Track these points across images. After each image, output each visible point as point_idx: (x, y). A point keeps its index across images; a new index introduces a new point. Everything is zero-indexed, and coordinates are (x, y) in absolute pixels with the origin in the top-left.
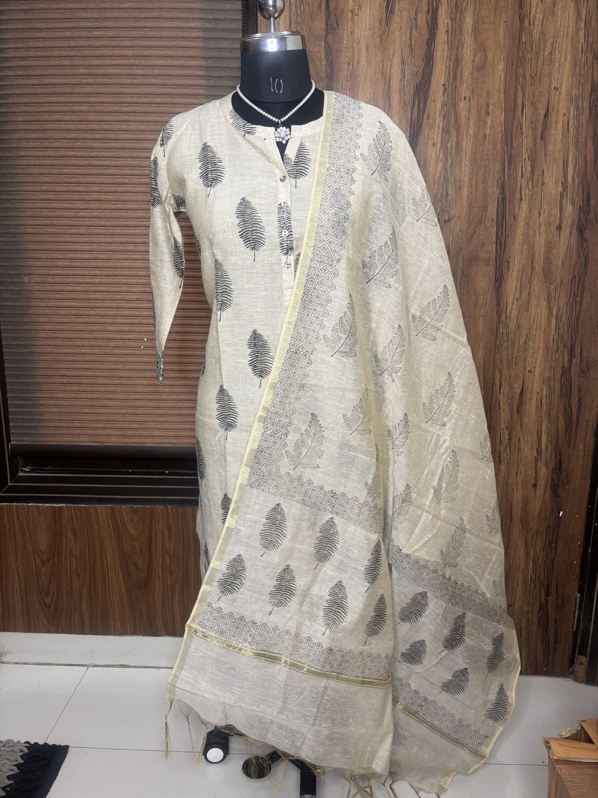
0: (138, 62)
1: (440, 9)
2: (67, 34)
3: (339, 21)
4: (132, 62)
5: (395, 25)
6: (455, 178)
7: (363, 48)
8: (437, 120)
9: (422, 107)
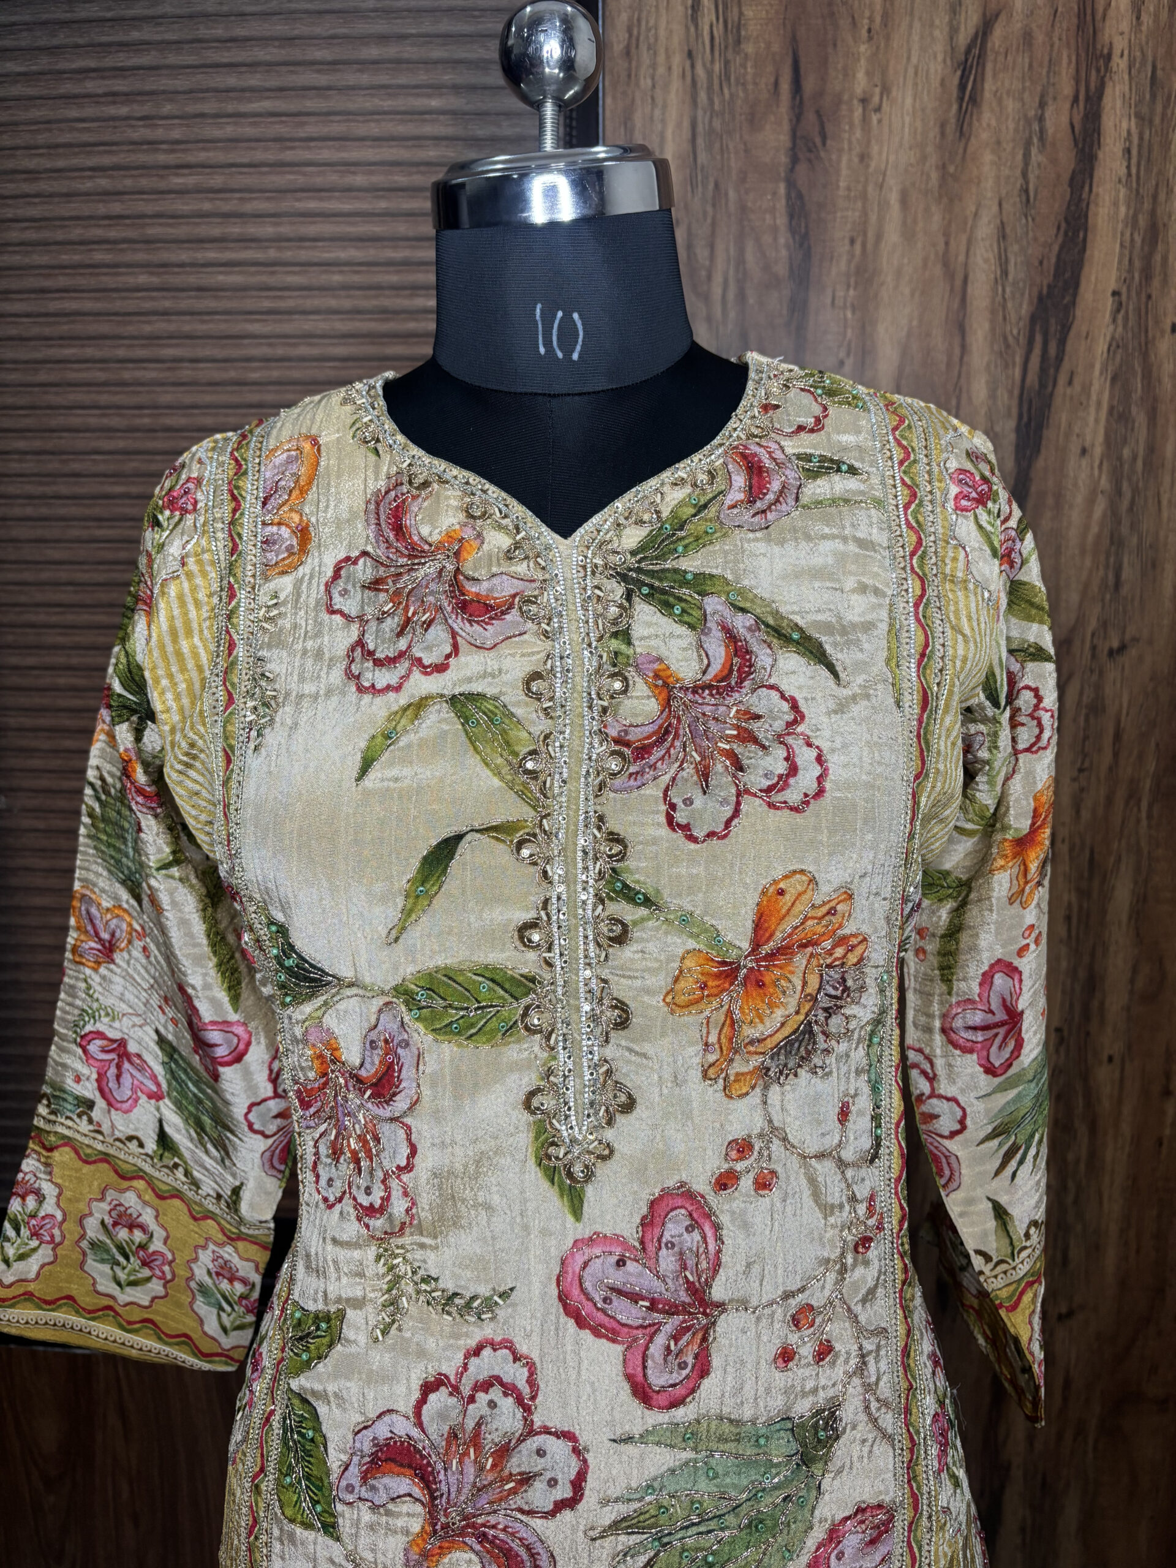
0: (288, 255)
1: (1108, 91)
2: (104, 183)
3: (829, 128)
4: (272, 254)
5: (984, 136)
6: (1140, 539)
7: (894, 198)
8: (1096, 387)
9: (1052, 350)
